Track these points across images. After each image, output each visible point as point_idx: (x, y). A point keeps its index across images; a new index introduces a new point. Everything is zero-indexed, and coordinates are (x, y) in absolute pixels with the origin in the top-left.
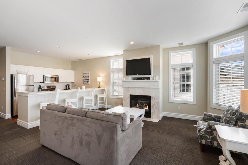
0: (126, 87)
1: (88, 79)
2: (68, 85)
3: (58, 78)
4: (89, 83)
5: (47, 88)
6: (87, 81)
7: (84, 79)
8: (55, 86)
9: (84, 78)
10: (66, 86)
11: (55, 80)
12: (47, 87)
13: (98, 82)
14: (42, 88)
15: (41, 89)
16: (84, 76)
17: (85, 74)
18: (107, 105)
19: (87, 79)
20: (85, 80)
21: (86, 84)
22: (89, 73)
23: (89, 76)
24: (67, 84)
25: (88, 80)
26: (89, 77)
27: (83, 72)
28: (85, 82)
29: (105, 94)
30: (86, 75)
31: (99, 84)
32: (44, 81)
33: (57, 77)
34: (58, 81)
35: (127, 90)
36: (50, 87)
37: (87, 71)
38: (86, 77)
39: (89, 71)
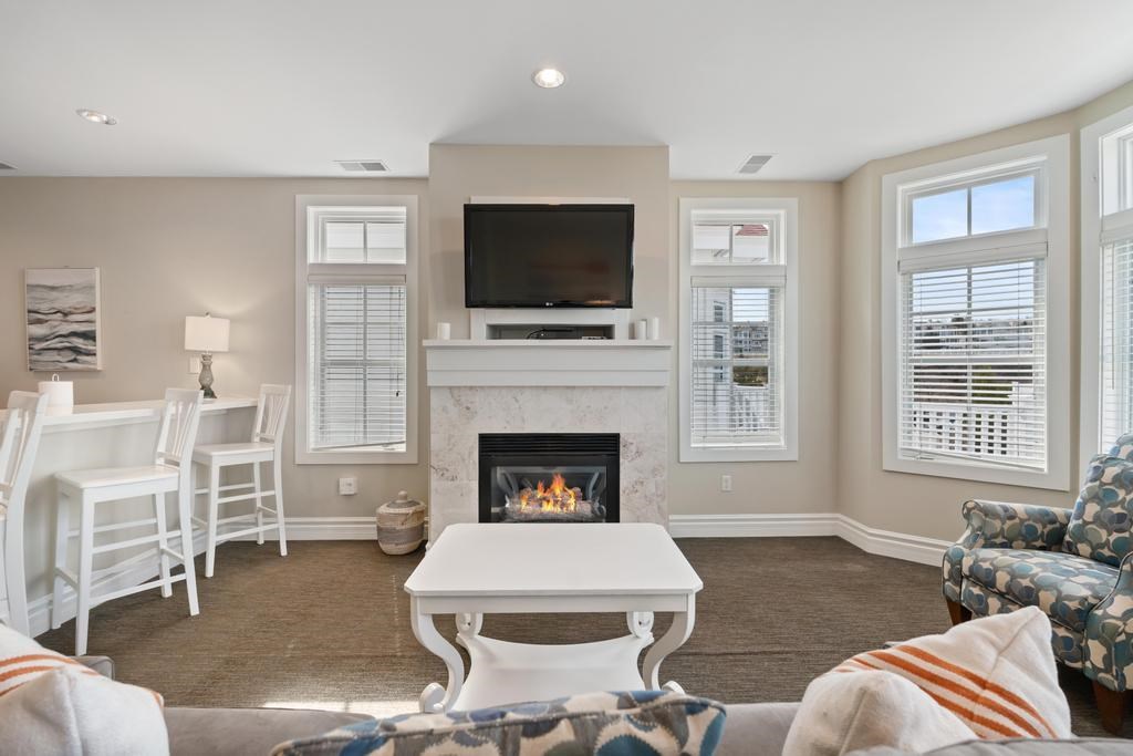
0: (451, 388)
4: (99, 362)
6: (75, 350)
7: (38, 329)
9: (40, 322)
13: (194, 353)
16: (44, 307)
17: (53, 288)
19: (74, 334)
20: (44, 339)
21: (66, 368)
22: (92, 287)
23: (92, 310)
25: (79, 342)
26: (97, 316)
27: (23, 274)
28: (47, 356)
31: (206, 367)
35: (458, 402)
37: (66, 267)
38: (65, 315)
39: (97, 270)
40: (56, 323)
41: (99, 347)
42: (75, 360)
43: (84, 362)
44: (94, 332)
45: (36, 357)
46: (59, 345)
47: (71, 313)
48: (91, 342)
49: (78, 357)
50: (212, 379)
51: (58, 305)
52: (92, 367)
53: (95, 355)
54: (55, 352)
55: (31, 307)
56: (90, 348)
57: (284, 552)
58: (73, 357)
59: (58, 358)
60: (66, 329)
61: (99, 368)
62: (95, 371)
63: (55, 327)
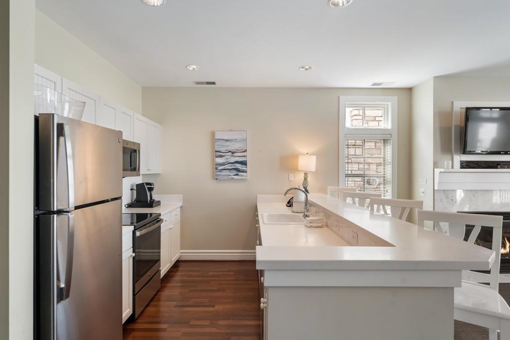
1: (244, 163)
2: (147, 184)
30: (233, 147)
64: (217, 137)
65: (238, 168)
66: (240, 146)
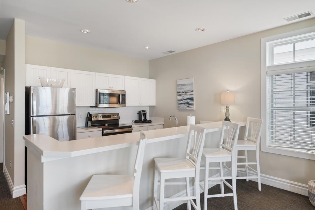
1: (192, 99)
2: (143, 111)
3: (124, 96)
4: (194, 107)
5: (102, 119)
6: (188, 104)
7: (180, 98)
8: (118, 114)
9: (180, 95)
10: (139, 113)
11: (119, 102)
12: (104, 116)
14: (93, 120)
15: (91, 120)
16: (181, 91)
17: (183, 85)
18: (261, 173)
19: (188, 99)
20: (181, 100)
21: (186, 109)
22: (193, 84)
23: (193, 91)
24: (141, 109)
25: (189, 101)
26: (194, 93)
27: (176, 82)
28: (182, 105)
29: (246, 139)
30: (186, 89)
31: (227, 110)
32: (96, 103)
33: (122, 95)
34: (124, 103)
36: (109, 116)
37: (186, 78)
38: (186, 93)
39: (194, 78)
40: (184, 95)
41: (194, 103)
42: (188, 107)
43: (191, 107)
44: (193, 98)
45: (179, 106)
46: (185, 102)
47: (187, 92)
48: (192, 101)
49: (189, 106)
50: (229, 115)
51: (185, 90)
52: (192, 109)
53: (193, 105)
54: (183, 104)
55: (178, 92)
56: (192, 103)
57: (260, 189)
58: (188, 106)
59: (184, 106)
60: (186, 97)
61: (194, 109)
62: (193, 110)
63: (184, 97)
64: (179, 83)
65: (188, 103)
66: (190, 88)
